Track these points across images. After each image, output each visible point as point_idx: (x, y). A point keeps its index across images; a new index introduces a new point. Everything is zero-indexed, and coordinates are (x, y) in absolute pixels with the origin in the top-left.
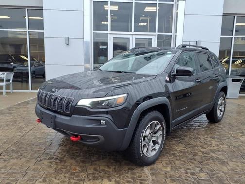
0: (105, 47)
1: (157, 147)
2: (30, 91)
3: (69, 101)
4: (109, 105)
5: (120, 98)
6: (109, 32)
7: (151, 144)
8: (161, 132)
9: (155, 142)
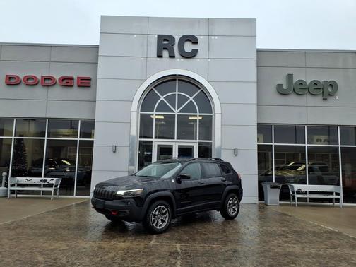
0: (150, 153)
1: (165, 224)
2: (74, 196)
3: (112, 192)
4: (133, 194)
5: (140, 190)
6: (153, 140)
7: (160, 221)
8: (167, 215)
9: (163, 221)
